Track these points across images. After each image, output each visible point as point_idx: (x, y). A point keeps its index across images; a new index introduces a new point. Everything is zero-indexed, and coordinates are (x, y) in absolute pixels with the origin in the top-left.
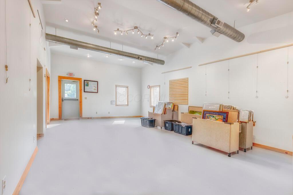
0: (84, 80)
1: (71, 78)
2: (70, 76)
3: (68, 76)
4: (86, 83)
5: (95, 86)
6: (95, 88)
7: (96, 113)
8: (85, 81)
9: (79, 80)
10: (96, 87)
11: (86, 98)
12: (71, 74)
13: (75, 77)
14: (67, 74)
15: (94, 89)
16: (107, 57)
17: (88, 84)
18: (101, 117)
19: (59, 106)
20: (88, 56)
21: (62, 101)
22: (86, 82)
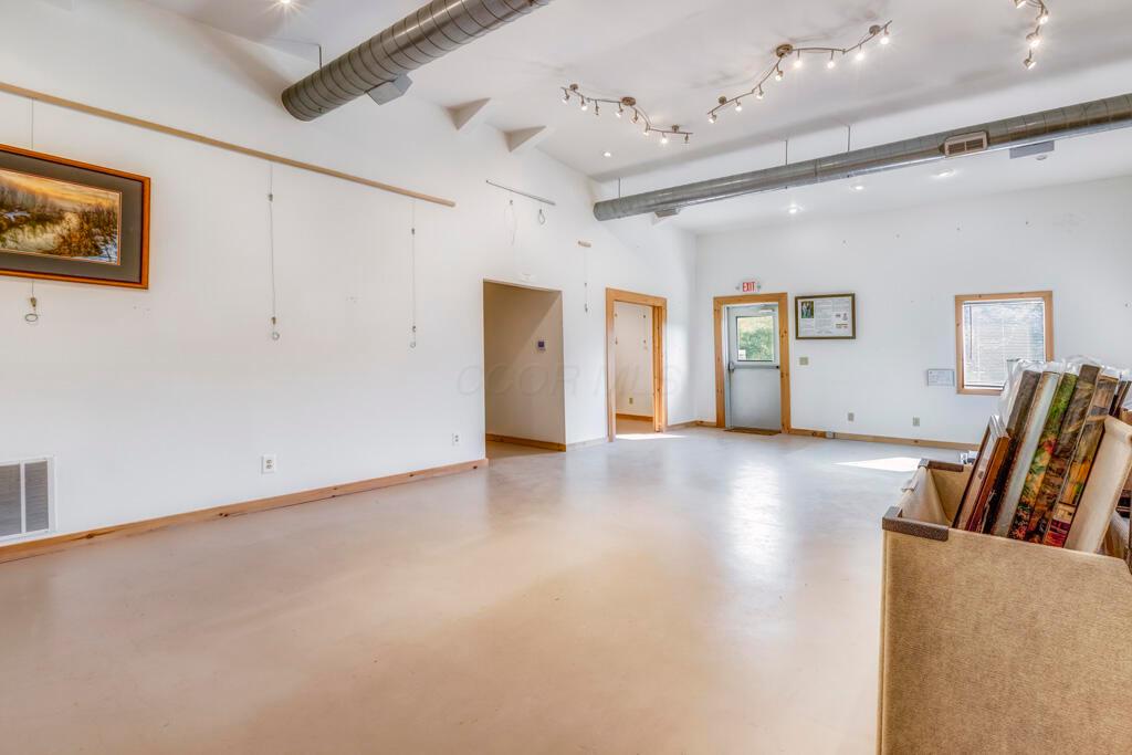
0: (797, 299)
1: (750, 296)
2: (748, 293)
3: (740, 293)
4: (805, 307)
5: (842, 313)
6: (844, 322)
7: (847, 417)
8: (800, 301)
9: (778, 300)
10: (845, 319)
11: (804, 361)
12: (748, 285)
13: (762, 292)
14: (738, 288)
15: (839, 326)
16: (859, 188)
17: (812, 310)
18: (875, 437)
19: (717, 386)
20: (793, 211)
21: (730, 371)
22: (802, 304)
